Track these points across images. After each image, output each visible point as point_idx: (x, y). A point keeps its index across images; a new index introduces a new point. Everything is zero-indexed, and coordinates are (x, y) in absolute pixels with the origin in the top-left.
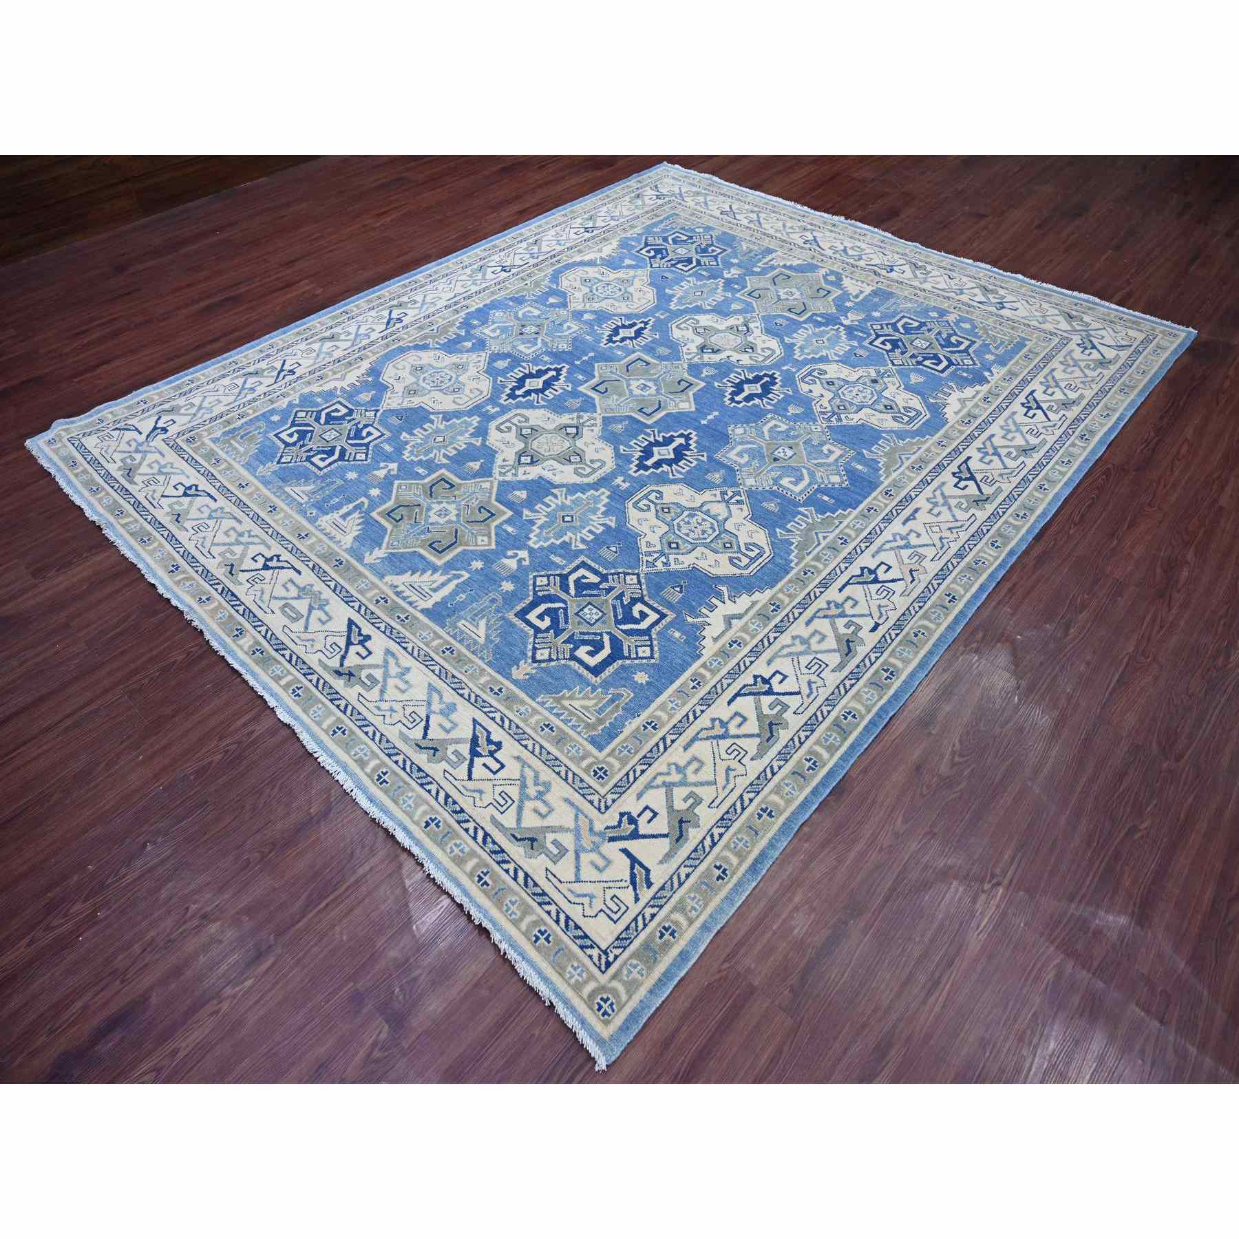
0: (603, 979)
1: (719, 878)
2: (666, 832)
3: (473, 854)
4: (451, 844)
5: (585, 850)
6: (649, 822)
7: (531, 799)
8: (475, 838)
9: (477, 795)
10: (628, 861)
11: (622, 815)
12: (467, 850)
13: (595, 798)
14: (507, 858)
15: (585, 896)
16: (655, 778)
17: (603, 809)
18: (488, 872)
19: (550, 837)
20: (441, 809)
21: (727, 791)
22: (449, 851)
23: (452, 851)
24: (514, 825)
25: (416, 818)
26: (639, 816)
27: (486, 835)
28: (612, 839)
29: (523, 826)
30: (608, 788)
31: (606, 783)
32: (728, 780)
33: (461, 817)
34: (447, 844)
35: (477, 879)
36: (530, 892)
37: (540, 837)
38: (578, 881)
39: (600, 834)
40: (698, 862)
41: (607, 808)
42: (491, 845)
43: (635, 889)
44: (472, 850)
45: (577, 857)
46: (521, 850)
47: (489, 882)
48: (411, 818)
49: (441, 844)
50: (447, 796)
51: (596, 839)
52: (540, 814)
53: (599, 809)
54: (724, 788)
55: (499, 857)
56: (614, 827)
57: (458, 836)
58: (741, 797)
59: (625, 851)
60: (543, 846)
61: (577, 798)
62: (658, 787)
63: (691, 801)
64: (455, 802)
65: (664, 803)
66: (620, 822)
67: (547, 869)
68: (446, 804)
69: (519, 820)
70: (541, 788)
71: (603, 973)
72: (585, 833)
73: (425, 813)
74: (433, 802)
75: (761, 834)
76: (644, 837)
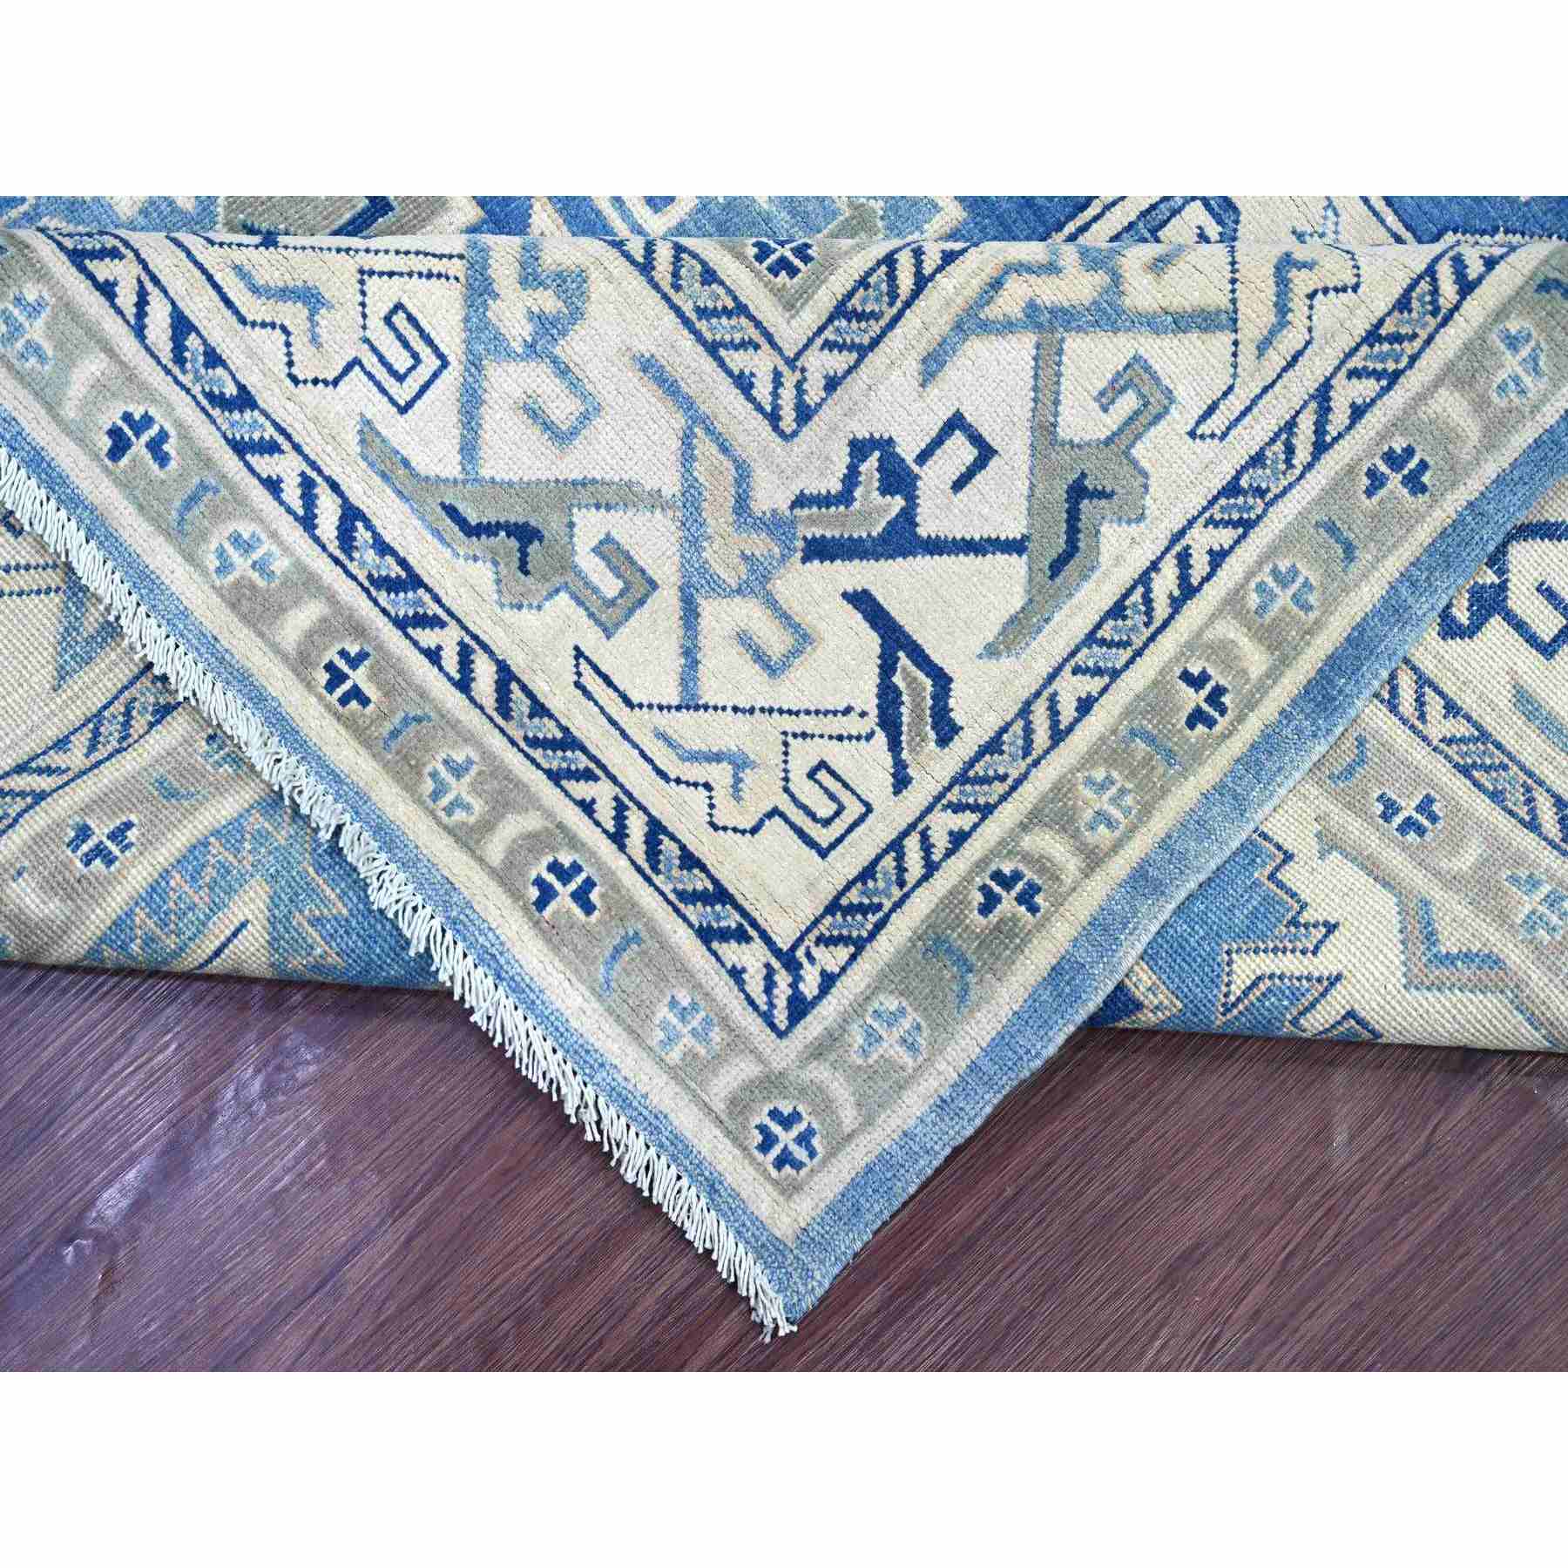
0: (784, 1054)
1: (1196, 717)
2: (1014, 530)
3: (309, 583)
4: (219, 537)
5: (717, 588)
6: (959, 485)
7: (510, 355)
8: (308, 522)
9: (293, 314)
10: (872, 642)
11: (859, 449)
12: (280, 565)
13: (760, 364)
14: (433, 609)
15: (717, 758)
16: (996, 285)
17: (788, 420)
18: (363, 656)
19: (590, 526)
20: (157, 379)
21: (1276, 360)
22: (212, 563)
23: (225, 567)
24: (450, 467)
25: (70, 412)
26: (923, 457)
27: (351, 516)
28: (819, 550)
29: (486, 473)
30: (810, 317)
31: (805, 294)
32: (1282, 309)
33: (247, 425)
34: (204, 536)
35: (324, 677)
36: (517, 735)
37: (552, 525)
38: (691, 704)
39: (776, 526)
40: (1124, 655)
41: (805, 414)
42: (370, 556)
43: (894, 745)
44: (299, 566)
45: (690, 614)
46: (483, 574)
47: (369, 690)
48: (52, 409)
49: (182, 535)
50: (181, 326)
51: (760, 545)
52: (548, 426)
53: (774, 418)
54: (1263, 346)
55: (402, 604)
56: (825, 501)
57: (240, 501)
58: (1323, 394)
59: (862, 601)
60: (565, 563)
61: (688, 359)
62: (1007, 327)
63: (1128, 403)
64: (213, 359)
65: (1022, 408)
66: (851, 478)
67: (579, 653)
68: (179, 360)
69: (469, 450)
70: (548, 302)
71: (781, 1035)
72: (718, 518)
73: (100, 388)
74: (127, 344)
75: (1364, 557)
76: (936, 547)
